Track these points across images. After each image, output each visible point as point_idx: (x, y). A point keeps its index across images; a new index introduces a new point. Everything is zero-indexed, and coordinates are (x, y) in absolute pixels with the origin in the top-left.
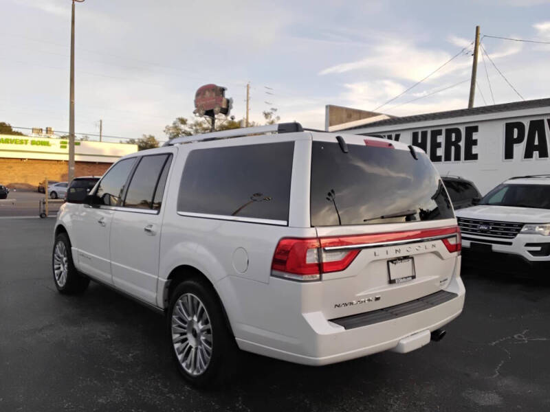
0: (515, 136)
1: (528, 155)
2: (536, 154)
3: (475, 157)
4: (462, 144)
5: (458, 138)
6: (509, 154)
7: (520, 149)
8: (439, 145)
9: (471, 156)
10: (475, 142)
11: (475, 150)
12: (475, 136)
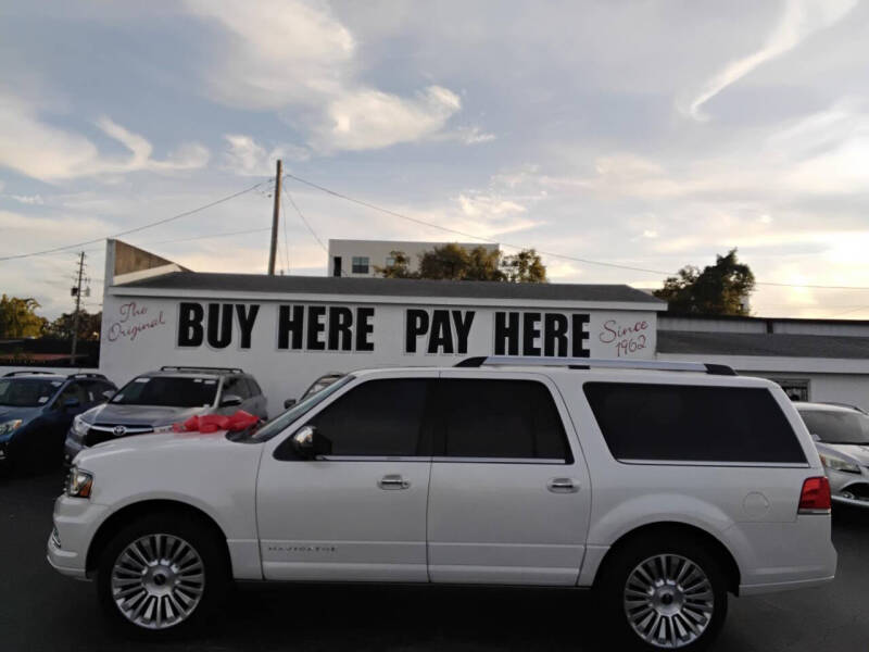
0: (418, 326)
1: (432, 349)
2: (441, 348)
3: (370, 347)
4: (353, 329)
5: (348, 321)
6: (411, 347)
7: (423, 341)
8: (321, 327)
9: (365, 346)
10: (370, 329)
11: (370, 338)
12: (370, 321)
